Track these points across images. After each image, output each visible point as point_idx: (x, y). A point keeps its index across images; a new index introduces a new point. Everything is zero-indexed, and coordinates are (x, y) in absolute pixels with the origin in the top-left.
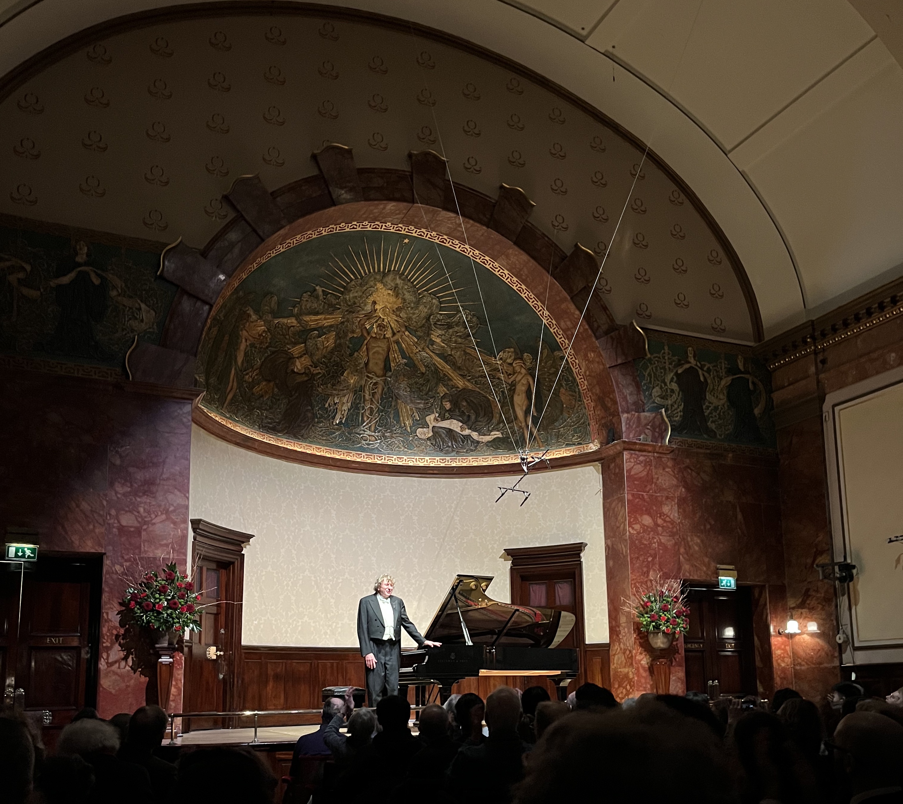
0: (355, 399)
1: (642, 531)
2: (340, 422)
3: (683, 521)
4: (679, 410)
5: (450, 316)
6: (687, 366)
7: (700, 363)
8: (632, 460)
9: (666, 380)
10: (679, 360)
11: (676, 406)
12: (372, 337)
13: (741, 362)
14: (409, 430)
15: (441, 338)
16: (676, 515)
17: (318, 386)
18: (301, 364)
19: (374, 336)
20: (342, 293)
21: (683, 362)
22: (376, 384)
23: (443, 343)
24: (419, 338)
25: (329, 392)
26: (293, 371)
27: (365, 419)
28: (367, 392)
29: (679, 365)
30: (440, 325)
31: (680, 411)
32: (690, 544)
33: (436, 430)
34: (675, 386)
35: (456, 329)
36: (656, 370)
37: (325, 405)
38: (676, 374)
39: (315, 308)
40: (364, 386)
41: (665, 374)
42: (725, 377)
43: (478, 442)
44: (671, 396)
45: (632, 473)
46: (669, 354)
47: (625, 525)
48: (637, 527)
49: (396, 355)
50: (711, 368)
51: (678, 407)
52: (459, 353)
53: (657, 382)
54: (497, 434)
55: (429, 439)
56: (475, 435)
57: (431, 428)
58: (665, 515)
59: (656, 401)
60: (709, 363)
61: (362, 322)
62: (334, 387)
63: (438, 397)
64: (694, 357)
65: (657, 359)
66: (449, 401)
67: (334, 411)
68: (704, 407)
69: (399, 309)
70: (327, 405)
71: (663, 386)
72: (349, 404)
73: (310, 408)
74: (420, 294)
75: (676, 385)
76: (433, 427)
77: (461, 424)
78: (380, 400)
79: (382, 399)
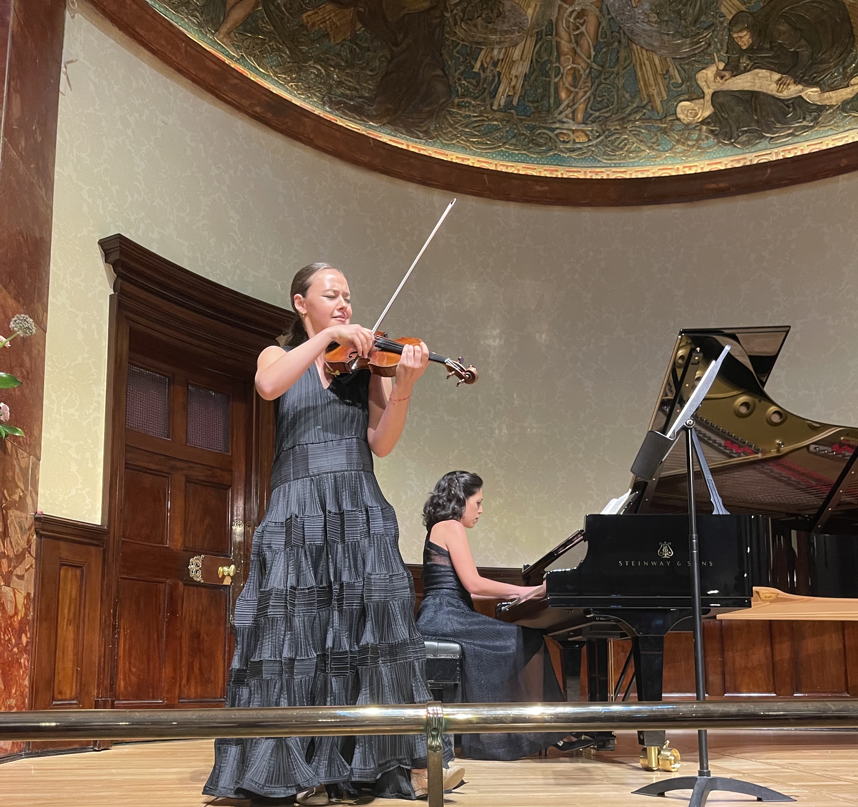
0: (539, 53)
2: (509, 104)
14: (660, 109)
17: (456, 24)
22: (582, 13)
25: (479, 36)
28: (563, 34)
33: (720, 100)
37: (473, 67)
40: (557, 19)
43: (821, 109)
56: (811, 93)
57: (708, 97)
62: (490, 26)
63: (721, 23)
66: (748, 28)
67: (493, 80)
70: (477, 67)
72: (527, 63)
76: (715, 93)
77: (777, 76)
78: (592, 50)
79: (597, 47)
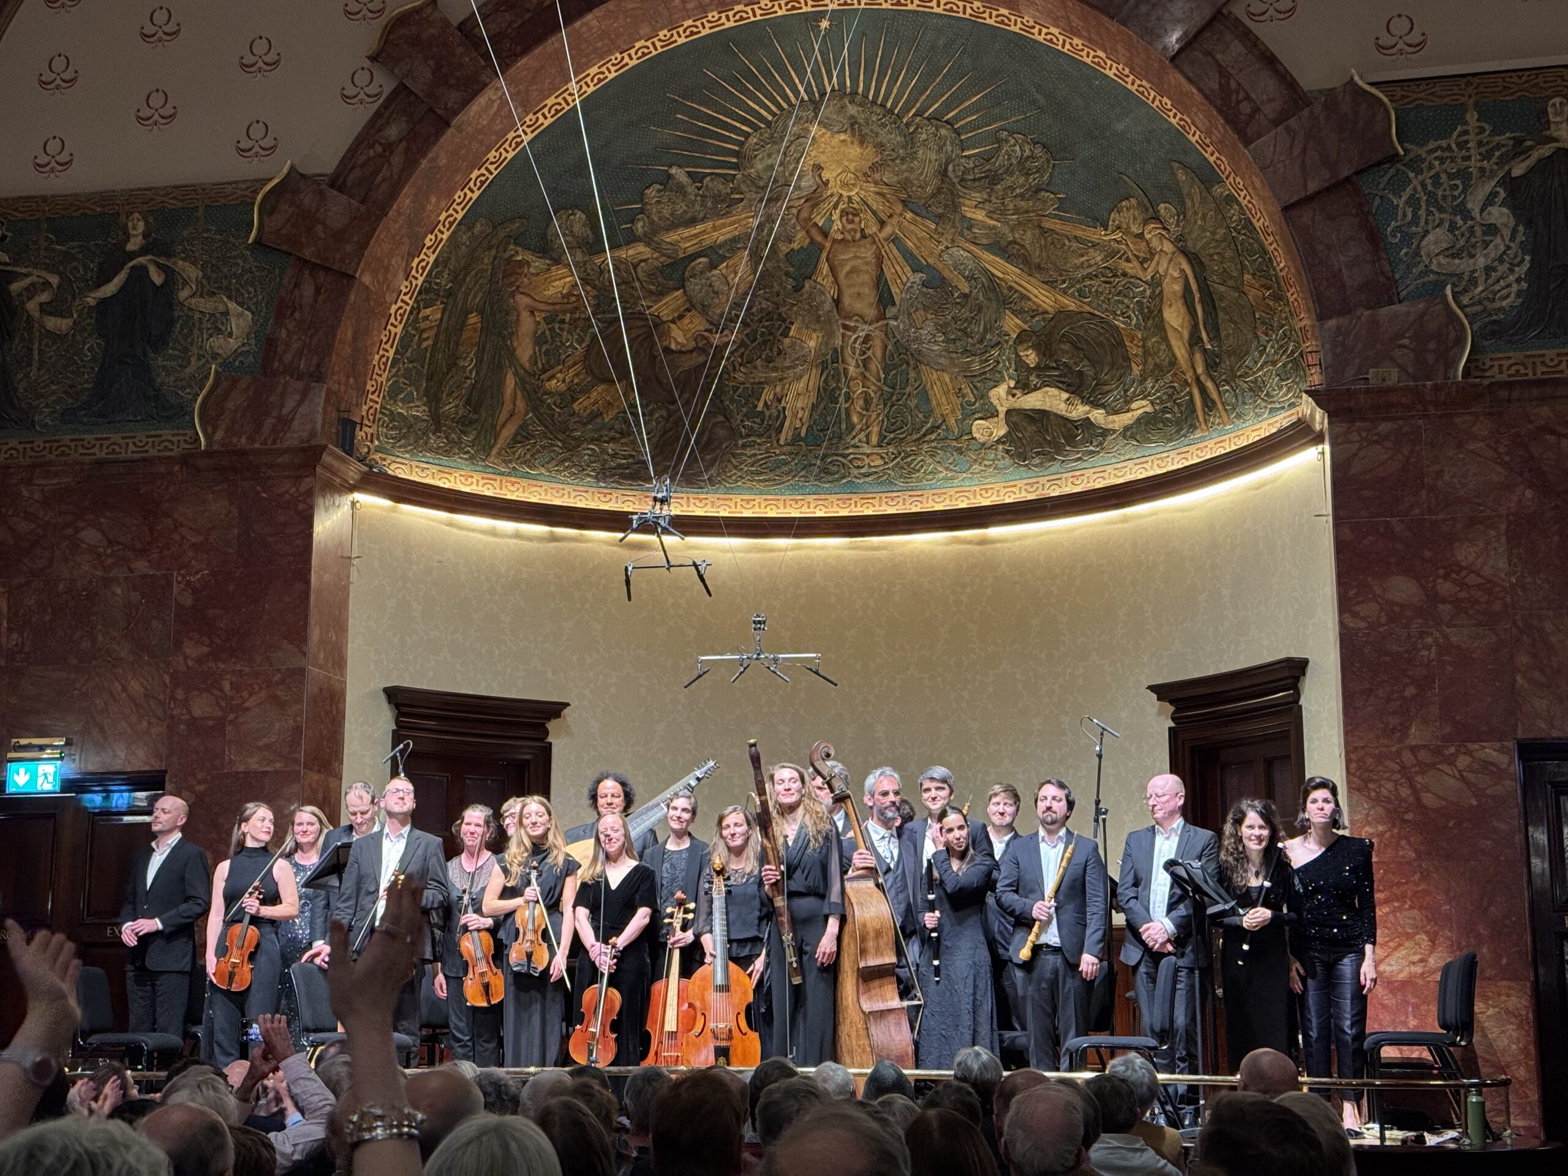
0: (826, 381)
1: (1383, 620)
2: (797, 437)
3: (1529, 579)
4: (1512, 278)
5: (986, 158)
6: (1544, 151)
8: (1355, 437)
9: (1469, 206)
10: (1518, 142)
12: (835, 241)
14: (955, 429)
15: (984, 209)
16: (1503, 564)
17: (734, 370)
18: (685, 332)
19: (840, 237)
20: (736, 166)
21: (1529, 143)
22: (867, 338)
23: (991, 218)
24: (939, 218)
25: (761, 376)
26: (667, 350)
27: (855, 419)
28: (850, 360)
29: (1519, 150)
30: (974, 180)
31: (1518, 281)
32: (1553, 639)
33: (1014, 419)
34: (1499, 215)
35: (1009, 181)
36: (1437, 183)
37: (756, 406)
38: (1508, 182)
39: (685, 212)
40: (842, 347)
41: (1464, 191)
43: (1106, 432)
44: (1486, 245)
45: (1352, 469)
46: (1482, 130)
48: (1368, 609)
49: (898, 268)
51: (1511, 271)
52: (1029, 233)
53: (1439, 216)
54: (1141, 407)
55: (1000, 442)
56: (1098, 416)
57: (1002, 416)
58: (1462, 568)
59: (1434, 268)
61: (804, 214)
62: (771, 365)
63: (1007, 342)
65: (1438, 153)
66: (1033, 347)
67: (778, 416)
69: (874, 167)
70: (760, 407)
71: (1460, 222)
72: (814, 393)
73: (721, 418)
74: (908, 125)
75: (1505, 210)
76: (1008, 412)
77: (1065, 396)
78: (881, 373)
79: (887, 370)
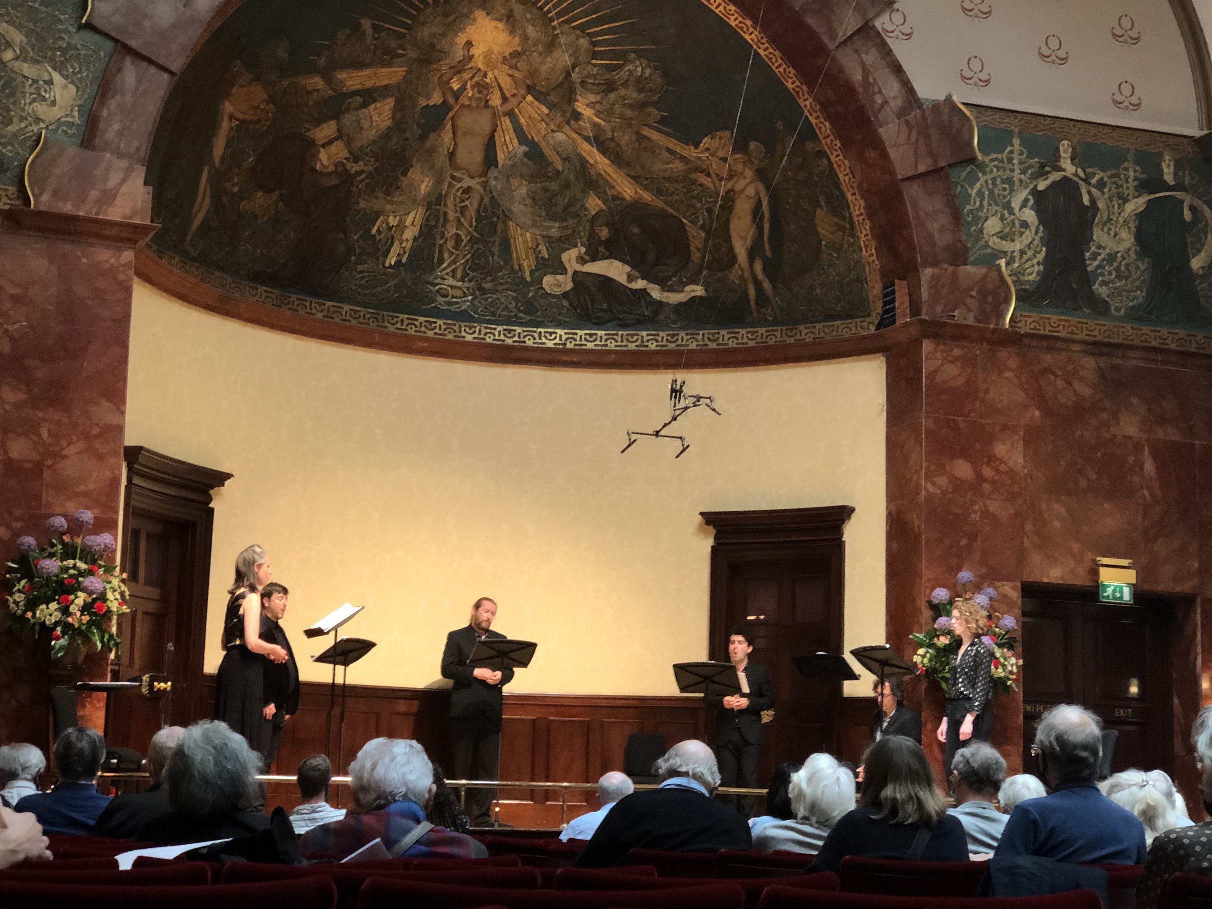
0: (427, 220)
1: (950, 490)
2: (398, 263)
3: (1034, 472)
4: (1035, 261)
5: (610, 68)
6: (1055, 176)
7: (1084, 172)
8: (939, 355)
9: (1013, 205)
10: (1042, 166)
11: (1030, 253)
12: (462, 106)
13: (1168, 166)
14: (529, 279)
15: (594, 108)
16: (1021, 460)
18: (329, 157)
19: (467, 103)
21: (1048, 169)
22: (467, 190)
23: (597, 117)
24: (552, 106)
25: (379, 207)
27: (446, 255)
28: (450, 205)
29: (1042, 173)
30: (593, 84)
31: (1038, 263)
32: (1046, 515)
33: (579, 279)
34: (1030, 215)
35: (622, 92)
36: (994, 184)
37: (371, 230)
38: (1035, 192)
40: (447, 192)
41: (1010, 194)
42: (1135, 197)
43: (660, 305)
44: (1021, 234)
45: (938, 379)
46: (1021, 154)
47: (919, 477)
48: (942, 481)
49: (507, 138)
50: (1106, 179)
51: (1035, 256)
52: (627, 137)
53: (995, 208)
54: (696, 290)
55: (565, 295)
56: (654, 290)
57: (570, 274)
58: (998, 459)
59: (991, 244)
60: (1102, 171)
61: (445, 78)
62: (388, 198)
64: (1073, 159)
65: (996, 163)
67: (387, 242)
68: (1087, 255)
69: (516, 55)
70: (374, 231)
71: (1007, 215)
72: (417, 228)
74: (554, 28)
75: (1033, 213)
76: (575, 273)
77: (627, 268)
78: (474, 220)
